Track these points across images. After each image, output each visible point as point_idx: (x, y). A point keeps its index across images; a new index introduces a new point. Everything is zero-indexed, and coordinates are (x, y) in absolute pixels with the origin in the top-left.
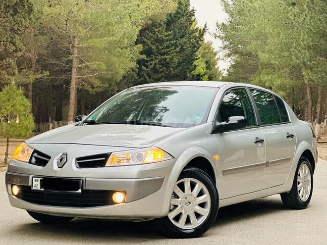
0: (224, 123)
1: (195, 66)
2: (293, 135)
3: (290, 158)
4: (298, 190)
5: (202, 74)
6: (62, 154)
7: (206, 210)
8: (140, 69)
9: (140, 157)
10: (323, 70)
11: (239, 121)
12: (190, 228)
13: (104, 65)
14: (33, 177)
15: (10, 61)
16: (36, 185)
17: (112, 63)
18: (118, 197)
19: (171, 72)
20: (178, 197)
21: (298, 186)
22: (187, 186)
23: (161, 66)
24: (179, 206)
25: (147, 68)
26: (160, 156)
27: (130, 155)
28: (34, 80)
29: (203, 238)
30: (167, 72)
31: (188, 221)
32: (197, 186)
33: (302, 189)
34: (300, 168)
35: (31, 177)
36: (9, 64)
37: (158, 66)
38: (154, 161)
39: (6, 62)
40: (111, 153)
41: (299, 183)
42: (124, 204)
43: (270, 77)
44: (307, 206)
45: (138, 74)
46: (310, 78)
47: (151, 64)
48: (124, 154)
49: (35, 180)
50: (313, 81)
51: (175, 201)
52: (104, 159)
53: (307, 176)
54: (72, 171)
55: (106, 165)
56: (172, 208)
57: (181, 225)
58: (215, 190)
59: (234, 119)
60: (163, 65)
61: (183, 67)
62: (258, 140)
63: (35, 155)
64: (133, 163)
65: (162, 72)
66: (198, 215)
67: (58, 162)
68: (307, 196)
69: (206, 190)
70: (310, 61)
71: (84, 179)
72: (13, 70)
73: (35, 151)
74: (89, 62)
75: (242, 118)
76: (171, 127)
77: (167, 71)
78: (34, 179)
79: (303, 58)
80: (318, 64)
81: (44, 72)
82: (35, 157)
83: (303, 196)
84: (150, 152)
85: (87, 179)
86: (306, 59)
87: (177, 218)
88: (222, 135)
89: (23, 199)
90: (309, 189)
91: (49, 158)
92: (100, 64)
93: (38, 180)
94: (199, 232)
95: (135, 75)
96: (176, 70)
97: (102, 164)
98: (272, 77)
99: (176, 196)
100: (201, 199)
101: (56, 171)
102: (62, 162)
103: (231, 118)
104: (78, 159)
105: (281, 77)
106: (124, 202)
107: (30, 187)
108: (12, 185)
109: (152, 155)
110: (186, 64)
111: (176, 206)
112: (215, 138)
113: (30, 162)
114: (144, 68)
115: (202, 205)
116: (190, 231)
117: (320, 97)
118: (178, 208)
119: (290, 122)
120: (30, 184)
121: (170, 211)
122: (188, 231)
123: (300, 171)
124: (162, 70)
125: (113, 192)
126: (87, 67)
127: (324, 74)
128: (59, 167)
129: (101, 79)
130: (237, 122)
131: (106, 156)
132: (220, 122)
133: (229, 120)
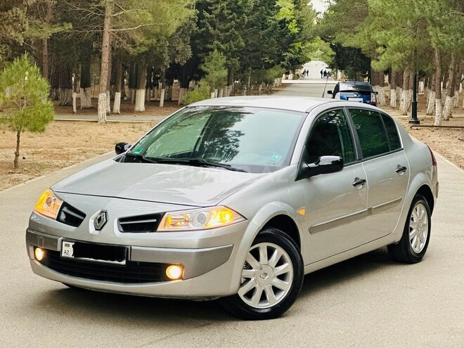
0: (312, 165)
1: (279, 8)
2: (405, 168)
3: (400, 200)
4: (410, 239)
5: (288, 19)
6: (100, 211)
7: (287, 283)
8: (201, 16)
9: (202, 219)
10: (457, 29)
11: (333, 162)
12: (265, 307)
13: (150, 15)
14: (62, 241)
15: (19, 12)
16: (68, 251)
17: (161, 10)
18: (173, 272)
19: (244, 20)
20: (251, 268)
21: (410, 234)
22: (263, 253)
23: (230, 12)
24: (253, 279)
25: (211, 14)
26: (228, 218)
27: (189, 215)
28: (50, 35)
29: (282, 319)
30: (238, 21)
31: (263, 298)
32: (276, 253)
33: (416, 237)
34: (414, 209)
35: (60, 239)
36: (16, 16)
37: (225, 12)
38: (221, 224)
39: (13, 14)
40: (165, 213)
41: (411, 229)
42: (181, 281)
43: (383, 35)
44: (422, 258)
45: (198, 24)
46: (439, 40)
47: (216, 9)
48: (182, 215)
49: (66, 245)
50: (443, 44)
51: (247, 273)
52: (155, 220)
53: (423, 218)
54: (113, 235)
55: (158, 230)
56: (242, 282)
57: (254, 303)
58: (299, 257)
59: (326, 160)
60: (233, 10)
61: (262, 12)
62: (358, 181)
63: (65, 209)
64: (193, 228)
65: (231, 19)
66: (276, 290)
67: (95, 223)
68: (422, 246)
69: (287, 257)
70: (440, 15)
71: (129, 247)
72: (22, 24)
73: (65, 204)
74: (129, 9)
75: (338, 158)
76: (243, 171)
77: (238, 18)
78: (64, 243)
79: (430, 10)
80: (451, 19)
81: (65, 23)
82: (65, 213)
83: (416, 246)
84: (215, 212)
85: (133, 247)
86: (433, 13)
87: (250, 294)
88: (310, 180)
89: (50, 267)
90: (425, 236)
91: (84, 215)
92: (144, 14)
93: (69, 246)
94: (278, 312)
95: (194, 25)
96: (251, 17)
97: (152, 228)
98: (386, 34)
99: (248, 266)
100: (281, 270)
101: (92, 235)
102: (101, 223)
103: (322, 158)
104: (121, 220)
105: (400, 35)
106: (181, 278)
107: (59, 253)
108: (35, 248)
109: (218, 217)
110: (266, 8)
111: (248, 280)
112: (302, 186)
113: (58, 219)
114: (206, 14)
115: (282, 277)
116: (266, 311)
117: (453, 61)
118: (251, 281)
119: (403, 149)
120: (59, 249)
121: (242, 285)
122: (262, 311)
123: (413, 213)
124: (231, 16)
125: (167, 265)
126: (126, 16)
127: (459, 35)
128: (96, 230)
129: (146, 32)
130: (330, 163)
131: (159, 217)
132: (308, 163)
133: (319, 161)
